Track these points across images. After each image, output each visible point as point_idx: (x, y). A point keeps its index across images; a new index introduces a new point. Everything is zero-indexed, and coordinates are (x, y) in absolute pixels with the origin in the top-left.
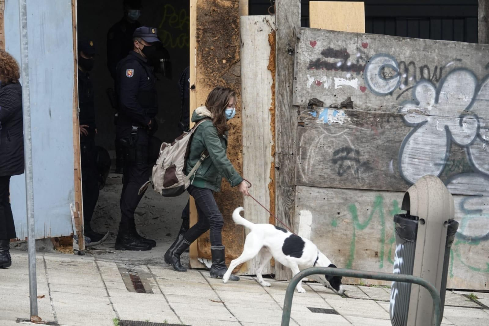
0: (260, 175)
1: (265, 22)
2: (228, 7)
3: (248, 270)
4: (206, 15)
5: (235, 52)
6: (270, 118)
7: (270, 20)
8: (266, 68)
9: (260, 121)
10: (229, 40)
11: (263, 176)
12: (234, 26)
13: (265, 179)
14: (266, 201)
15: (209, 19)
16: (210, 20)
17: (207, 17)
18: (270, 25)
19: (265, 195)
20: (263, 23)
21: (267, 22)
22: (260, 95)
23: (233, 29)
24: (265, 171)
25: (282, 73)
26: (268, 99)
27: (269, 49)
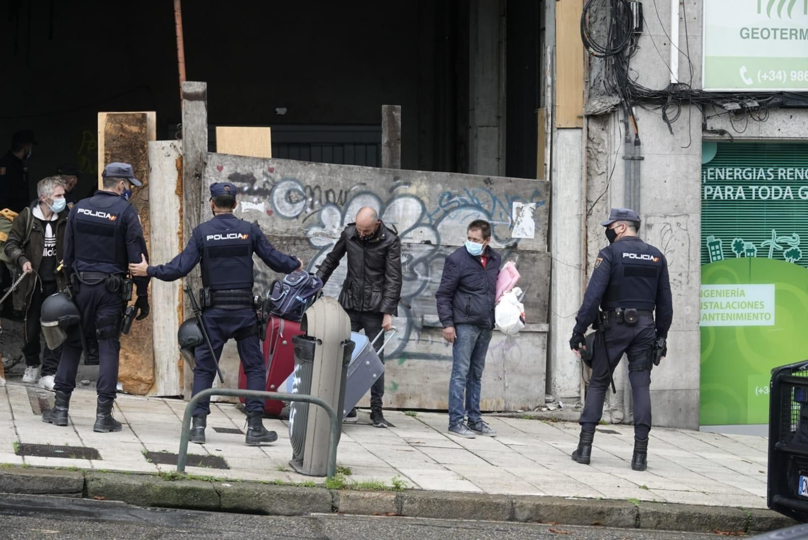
0: (168, 298)
1: (173, 147)
2: (135, 133)
3: (157, 391)
4: (114, 140)
5: (143, 177)
6: (178, 242)
7: (177, 145)
8: (174, 192)
9: (168, 244)
10: (136, 165)
11: (172, 299)
12: (141, 151)
13: (174, 301)
14: (175, 323)
15: (117, 144)
16: (118, 146)
17: (115, 143)
18: (177, 150)
19: (174, 317)
20: (170, 148)
21: (175, 147)
22: (168, 219)
23: (141, 154)
24: (174, 293)
25: (190, 197)
26: (176, 223)
27: (176, 174)
